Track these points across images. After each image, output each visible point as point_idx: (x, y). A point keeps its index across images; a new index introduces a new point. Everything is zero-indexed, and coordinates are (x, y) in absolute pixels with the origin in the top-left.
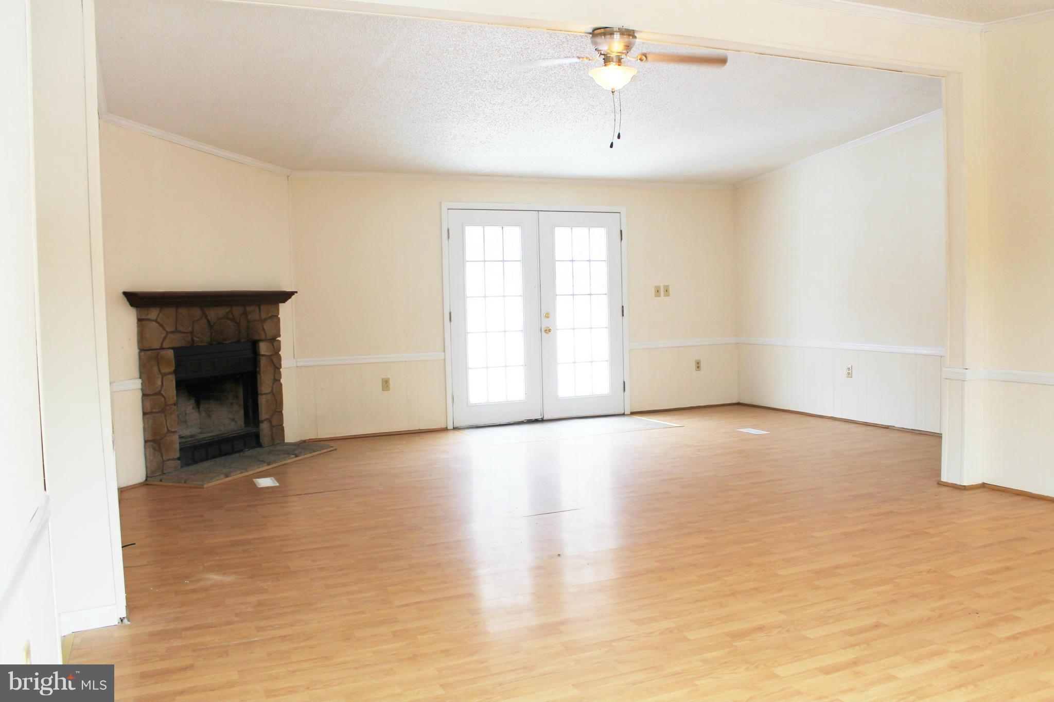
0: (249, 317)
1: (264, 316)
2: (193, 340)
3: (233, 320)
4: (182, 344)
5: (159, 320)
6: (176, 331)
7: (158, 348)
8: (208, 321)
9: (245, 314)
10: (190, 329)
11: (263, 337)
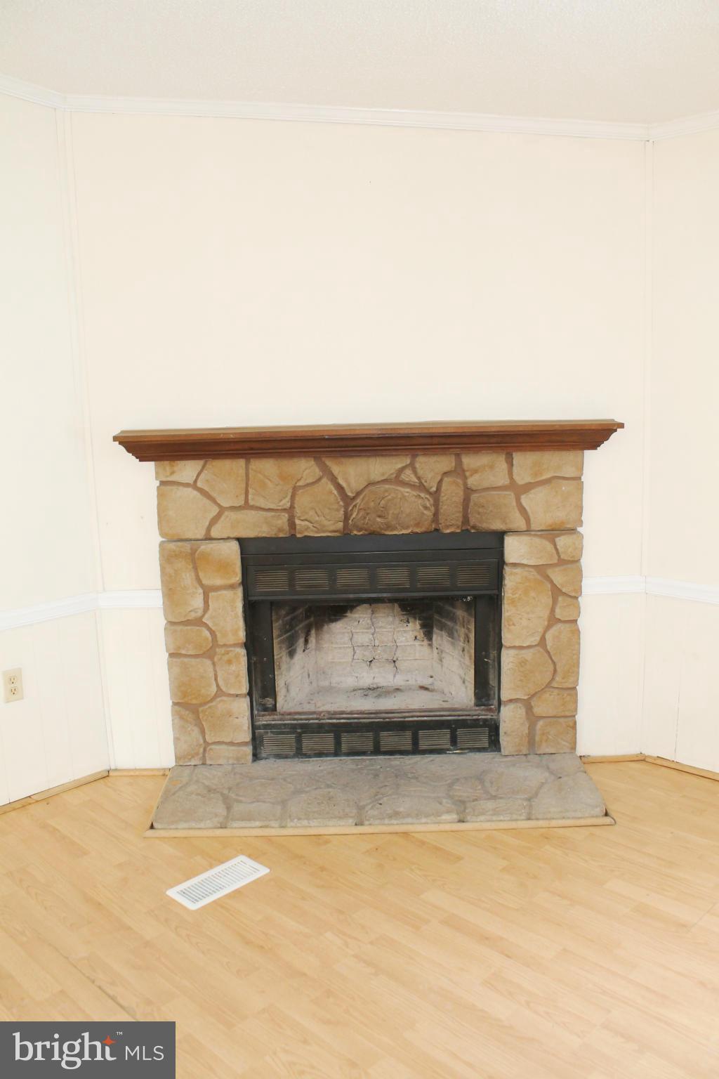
0: (472, 481)
1: (522, 476)
2: (292, 524)
3: (421, 487)
4: (264, 531)
5: (199, 484)
6: (247, 506)
7: (200, 536)
8: (340, 488)
9: (459, 471)
10: (286, 503)
11: (520, 523)
